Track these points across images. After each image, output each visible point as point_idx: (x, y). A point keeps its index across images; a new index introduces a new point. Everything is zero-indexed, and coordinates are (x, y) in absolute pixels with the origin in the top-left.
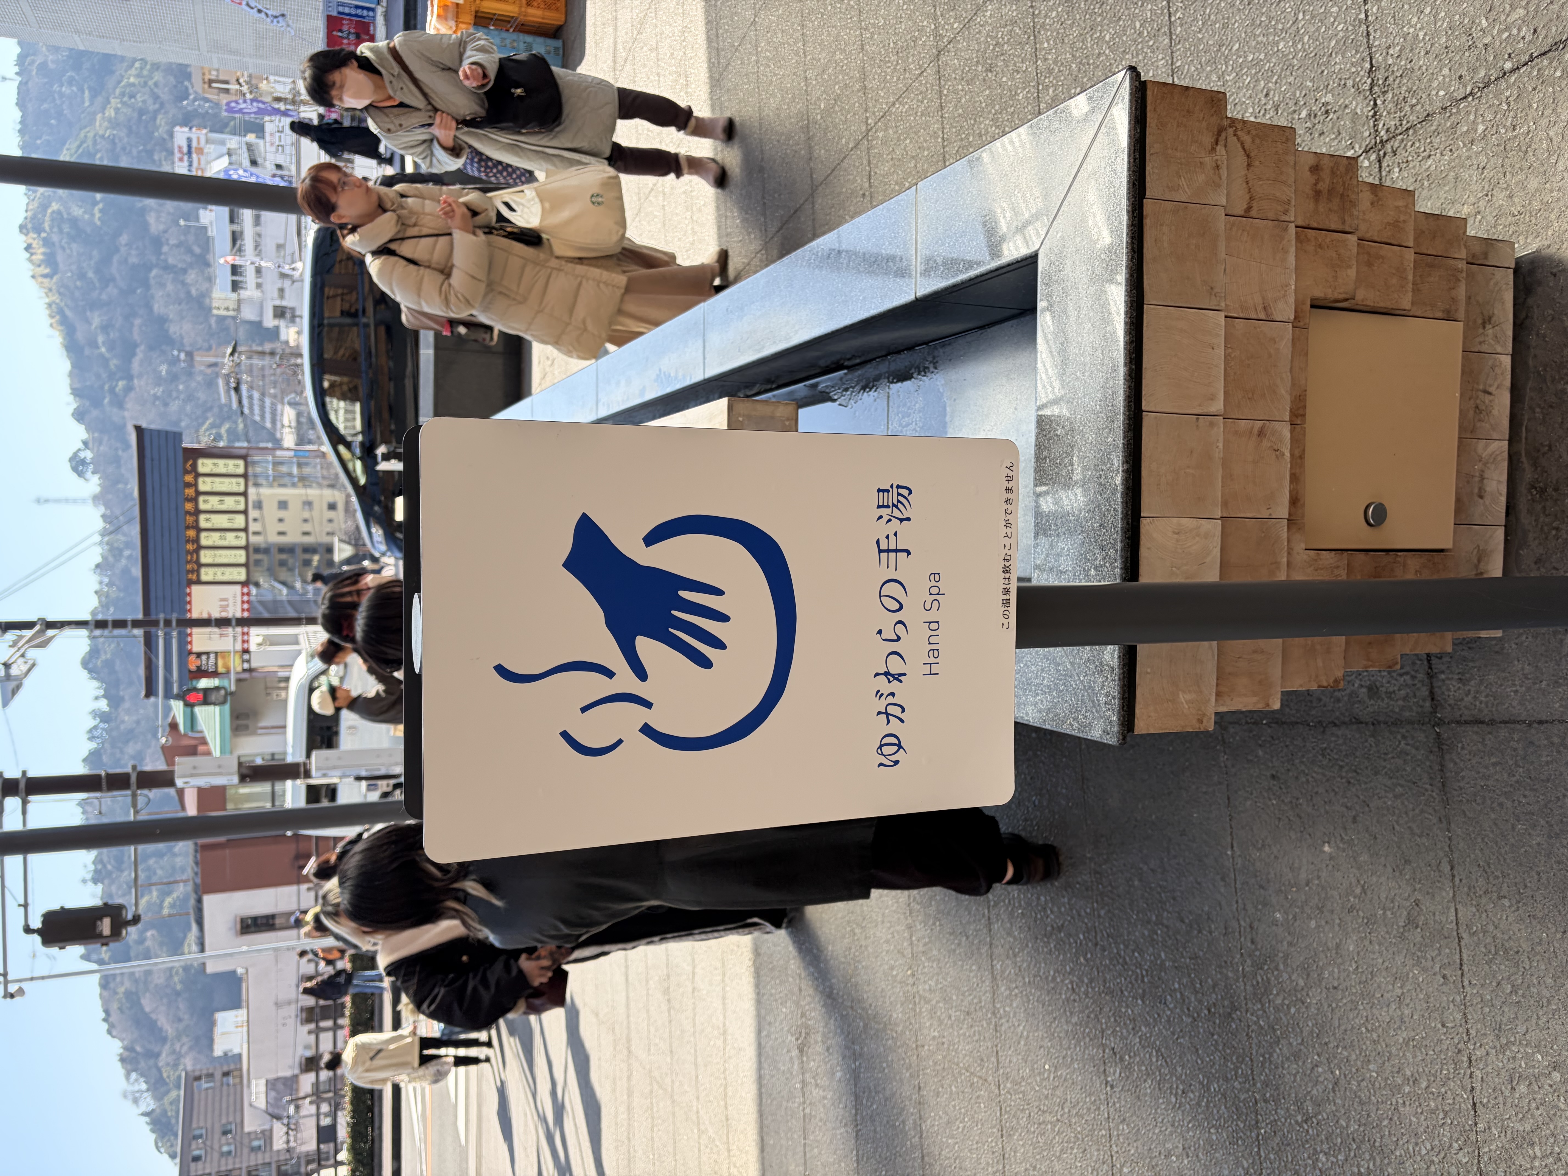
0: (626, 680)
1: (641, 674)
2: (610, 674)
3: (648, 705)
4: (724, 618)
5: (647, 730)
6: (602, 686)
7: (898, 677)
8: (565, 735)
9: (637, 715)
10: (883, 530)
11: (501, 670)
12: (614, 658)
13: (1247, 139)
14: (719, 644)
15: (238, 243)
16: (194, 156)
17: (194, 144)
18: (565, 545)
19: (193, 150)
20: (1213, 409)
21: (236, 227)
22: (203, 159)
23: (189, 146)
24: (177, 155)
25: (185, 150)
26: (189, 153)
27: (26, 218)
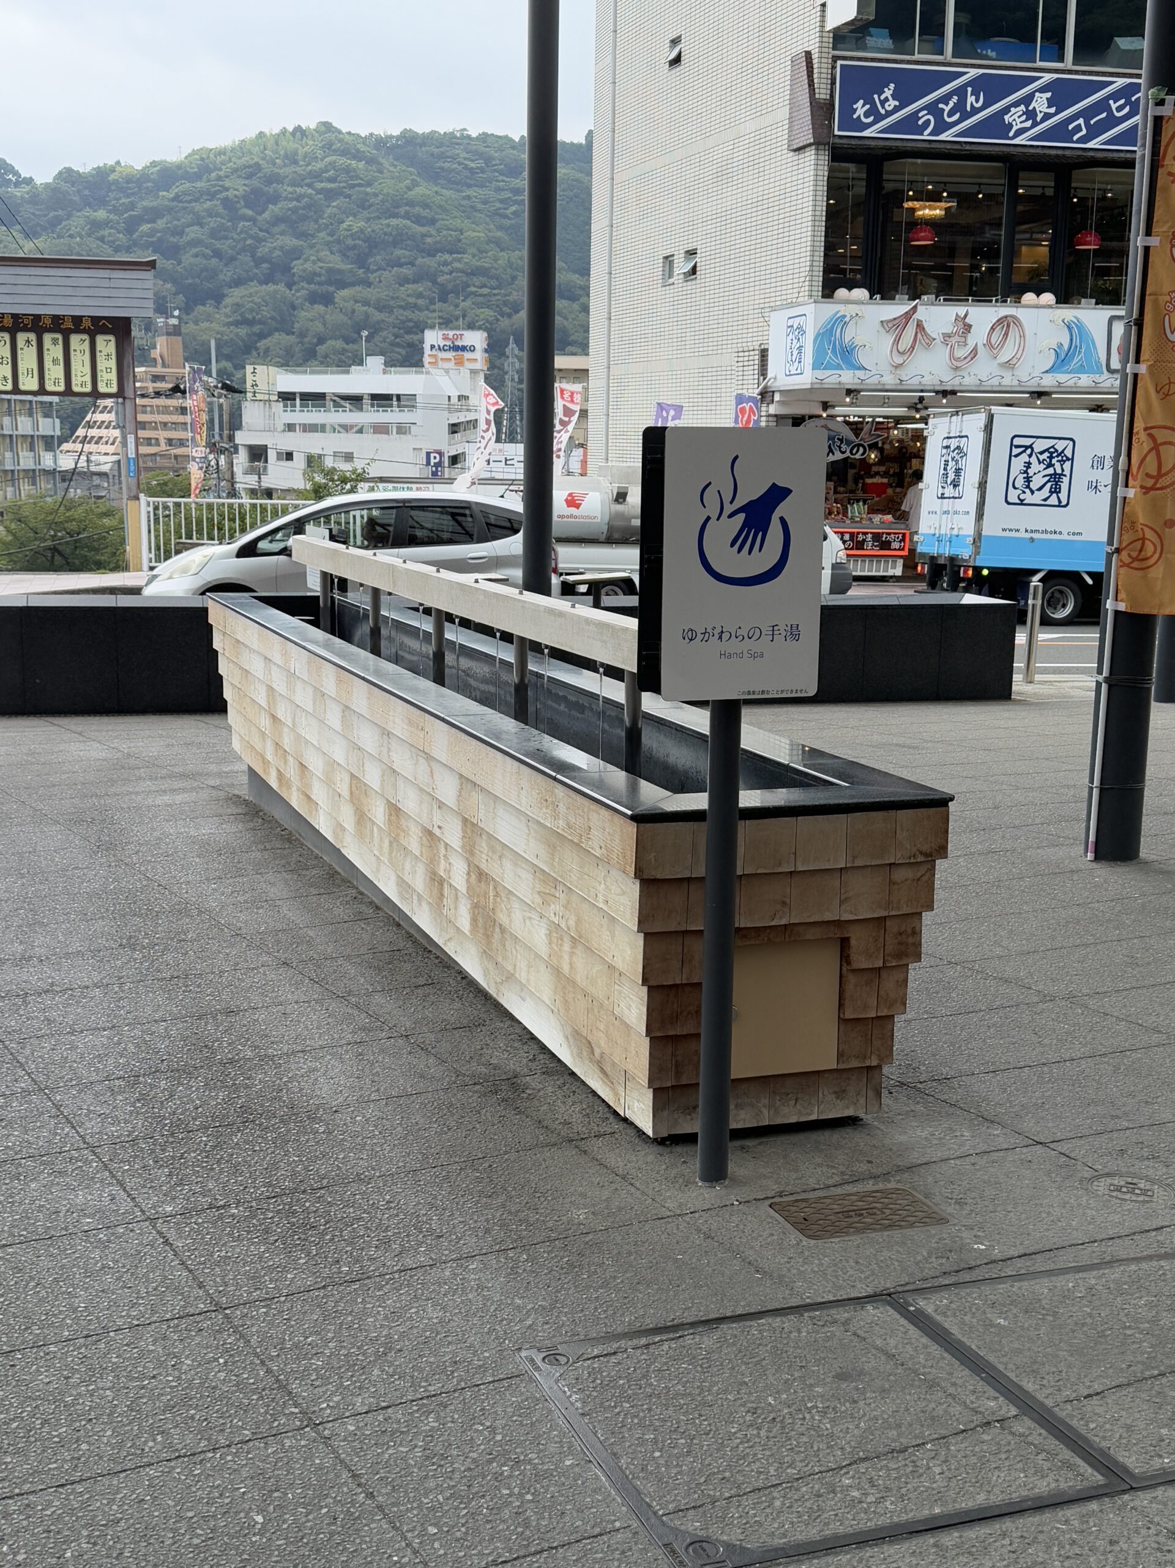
0: (729, 509)
1: (730, 516)
2: (731, 502)
3: (718, 519)
4: (750, 552)
5: (708, 518)
6: (727, 497)
7: (720, 638)
8: (710, 483)
9: (714, 516)
10: (782, 627)
11: (736, 458)
12: (738, 503)
13: (925, 878)
14: (739, 551)
15: (347, 404)
16: (450, 355)
17: (467, 355)
18: (780, 484)
19: (460, 353)
20: (798, 863)
21: (366, 401)
22: (451, 365)
23: (464, 348)
24: (451, 333)
25: (459, 343)
26: (456, 348)
27: (340, 132)
